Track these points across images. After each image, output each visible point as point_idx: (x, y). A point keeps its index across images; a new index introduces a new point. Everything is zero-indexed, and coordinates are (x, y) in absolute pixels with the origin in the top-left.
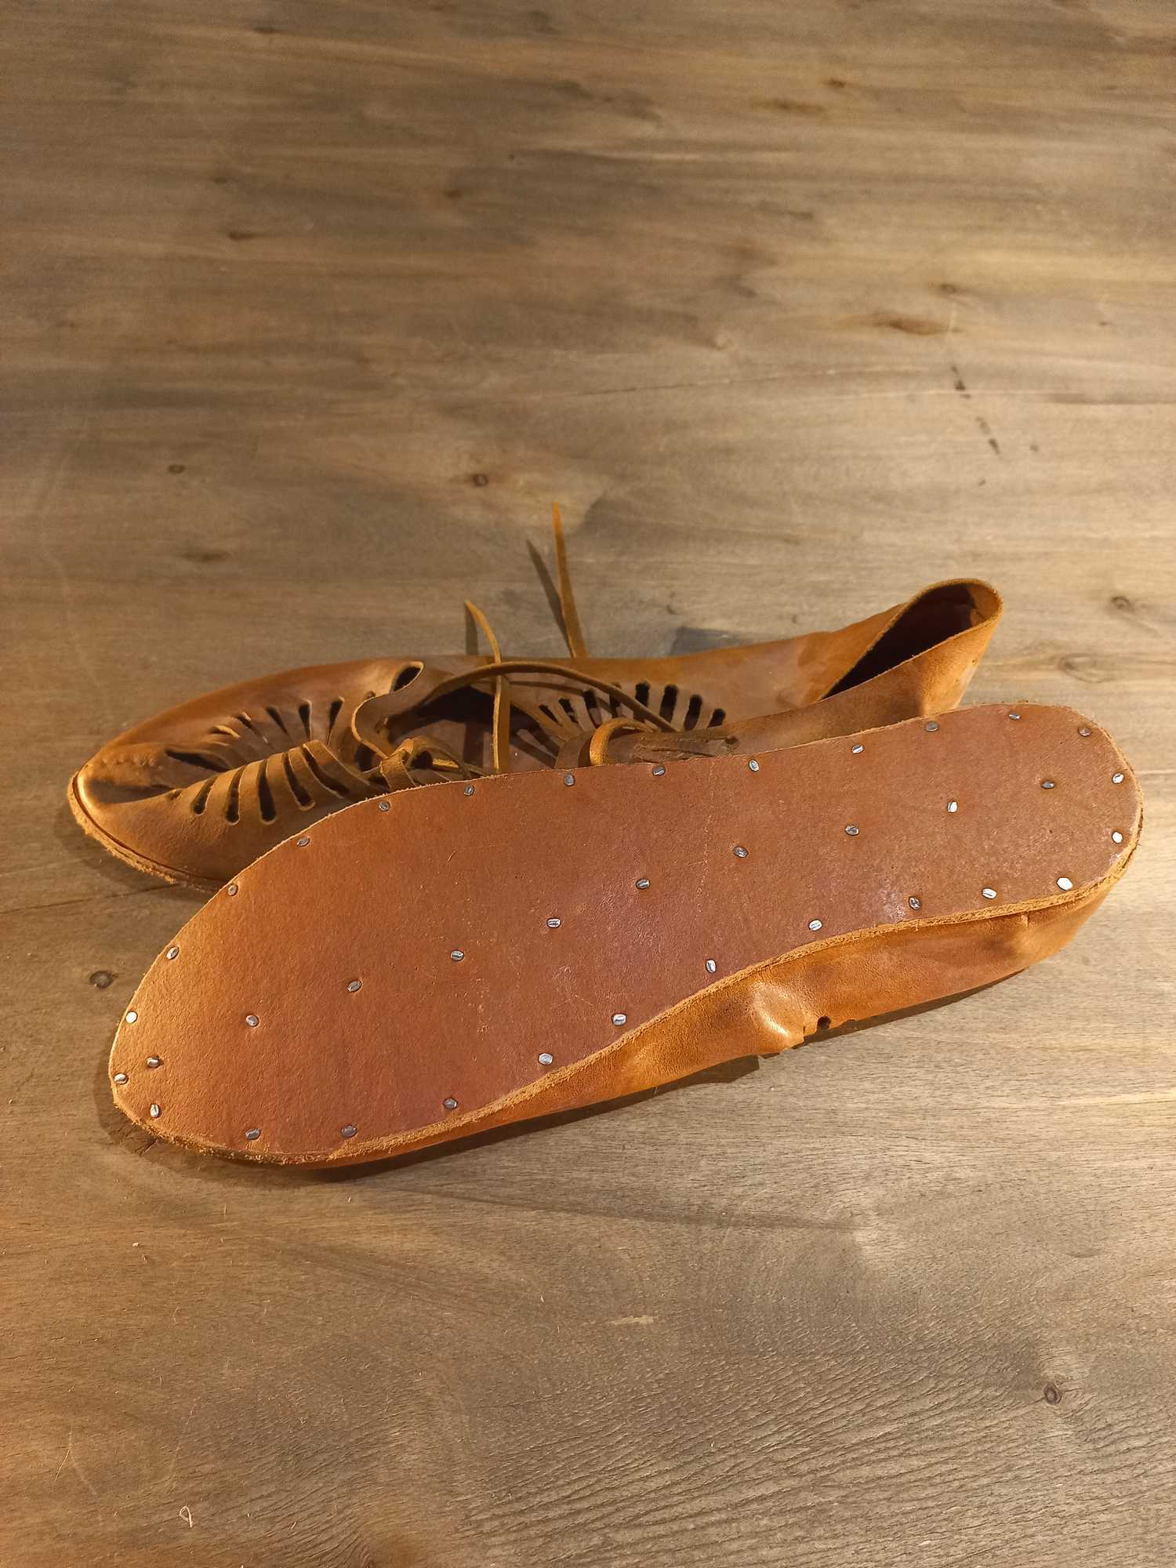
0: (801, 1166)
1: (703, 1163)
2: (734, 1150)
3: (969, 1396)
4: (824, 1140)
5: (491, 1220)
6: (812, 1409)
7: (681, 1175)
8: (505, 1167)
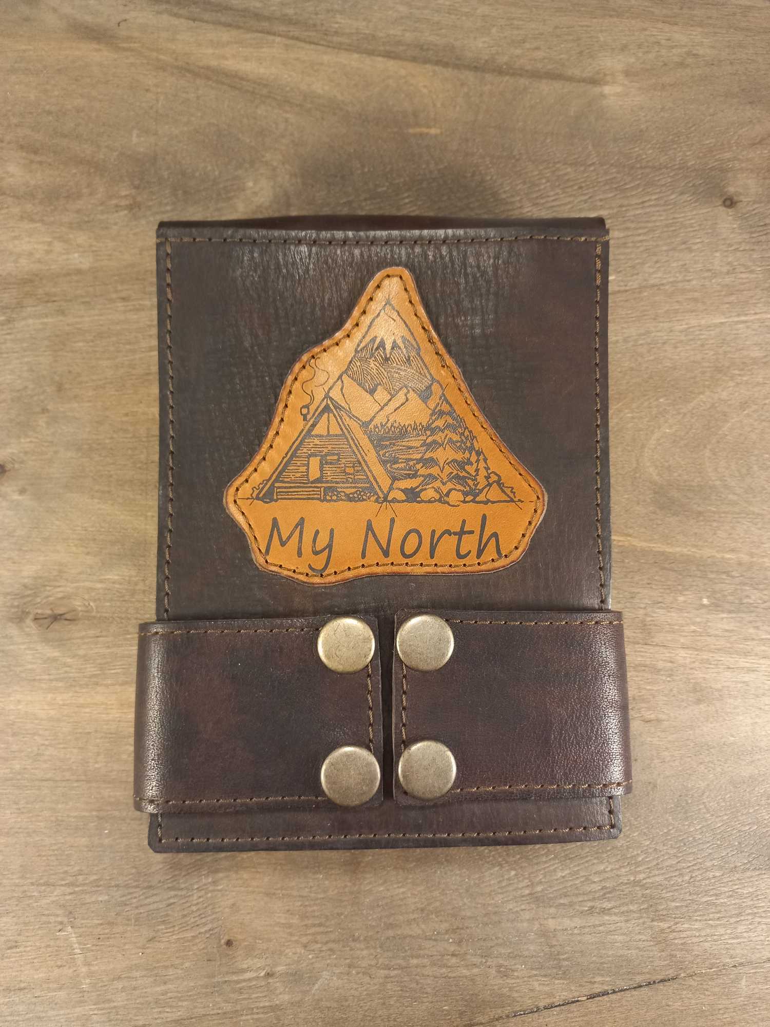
0: (571, 38)
1: (494, 30)
2: (521, 23)
3: (665, 199)
4: (595, 20)
5: (326, 58)
6: (548, 196)
7: (475, 38)
8: (337, 23)
